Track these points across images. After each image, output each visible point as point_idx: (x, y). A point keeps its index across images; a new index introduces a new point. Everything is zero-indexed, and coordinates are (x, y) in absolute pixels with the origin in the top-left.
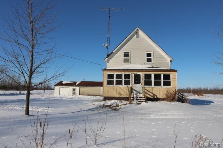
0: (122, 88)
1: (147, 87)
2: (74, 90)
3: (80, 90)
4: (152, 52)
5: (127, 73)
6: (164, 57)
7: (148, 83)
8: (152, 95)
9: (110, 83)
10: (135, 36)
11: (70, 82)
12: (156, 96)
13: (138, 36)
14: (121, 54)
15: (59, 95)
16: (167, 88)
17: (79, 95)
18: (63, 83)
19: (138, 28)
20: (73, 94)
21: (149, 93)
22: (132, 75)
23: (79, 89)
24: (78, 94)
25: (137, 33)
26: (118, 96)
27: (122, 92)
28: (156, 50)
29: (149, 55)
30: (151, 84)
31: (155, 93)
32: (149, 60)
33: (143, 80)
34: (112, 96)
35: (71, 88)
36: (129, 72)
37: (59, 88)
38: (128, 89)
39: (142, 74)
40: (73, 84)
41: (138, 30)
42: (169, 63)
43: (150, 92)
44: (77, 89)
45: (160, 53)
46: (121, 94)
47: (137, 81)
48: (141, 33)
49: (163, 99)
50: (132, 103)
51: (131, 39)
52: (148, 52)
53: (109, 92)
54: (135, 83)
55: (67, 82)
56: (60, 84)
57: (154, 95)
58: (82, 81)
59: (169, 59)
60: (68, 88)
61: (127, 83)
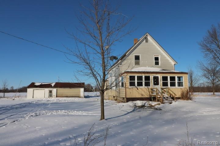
0: (143, 89)
2: (51, 92)
3: (58, 92)
4: (159, 56)
5: (147, 75)
6: (169, 61)
7: (165, 84)
9: (132, 84)
10: (145, 41)
11: (43, 84)
13: (147, 41)
14: (132, 57)
15: (33, 98)
16: (181, 89)
17: (57, 97)
18: (35, 84)
19: (147, 34)
20: (50, 96)
23: (56, 90)
24: (55, 96)
25: (146, 38)
26: (140, 96)
27: (143, 93)
28: (162, 54)
29: (157, 59)
30: (167, 85)
32: (157, 63)
33: (161, 82)
34: (135, 97)
35: (47, 90)
36: (149, 74)
37: (33, 90)
38: (149, 90)
39: (160, 76)
40: (48, 86)
41: (147, 35)
42: (173, 66)
44: (54, 90)
45: (166, 57)
46: (142, 95)
47: (155, 83)
48: (149, 38)
49: (179, 98)
50: (165, 103)
51: (141, 43)
52: (156, 56)
53: (132, 93)
54: (155, 84)
55: (40, 84)
56: (33, 86)
58: (57, 82)
59: (173, 63)
60: (44, 90)
61: (147, 84)
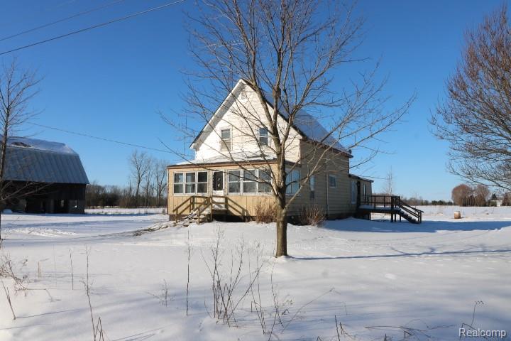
1: (232, 196)
4: (268, 124)
5: (202, 170)
8: (240, 210)
10: (240, 97)
12: (247, 212)
21: (235, 206)
22: (210, 175)
25: (242, 90)
30: (238, 191)
31: (245, 207)
33: (226, 183)
43: (237, 205)
51: (233, 102)
52: (262, 125)
54: (215, 188)
57: (243, 210)
